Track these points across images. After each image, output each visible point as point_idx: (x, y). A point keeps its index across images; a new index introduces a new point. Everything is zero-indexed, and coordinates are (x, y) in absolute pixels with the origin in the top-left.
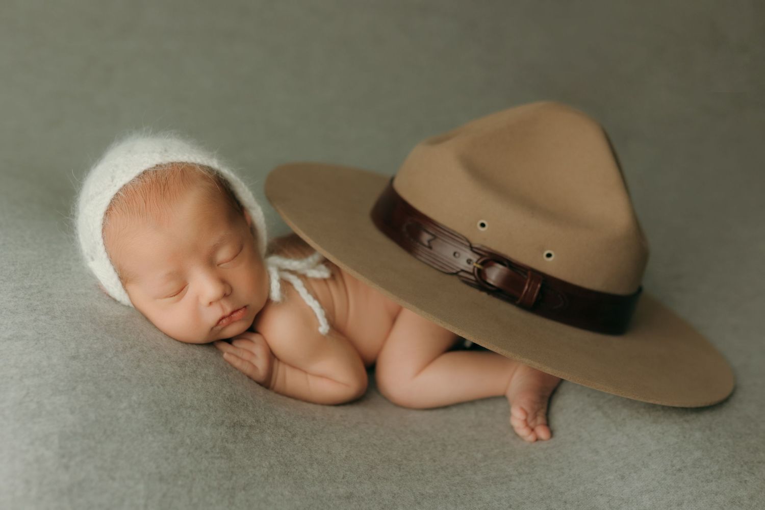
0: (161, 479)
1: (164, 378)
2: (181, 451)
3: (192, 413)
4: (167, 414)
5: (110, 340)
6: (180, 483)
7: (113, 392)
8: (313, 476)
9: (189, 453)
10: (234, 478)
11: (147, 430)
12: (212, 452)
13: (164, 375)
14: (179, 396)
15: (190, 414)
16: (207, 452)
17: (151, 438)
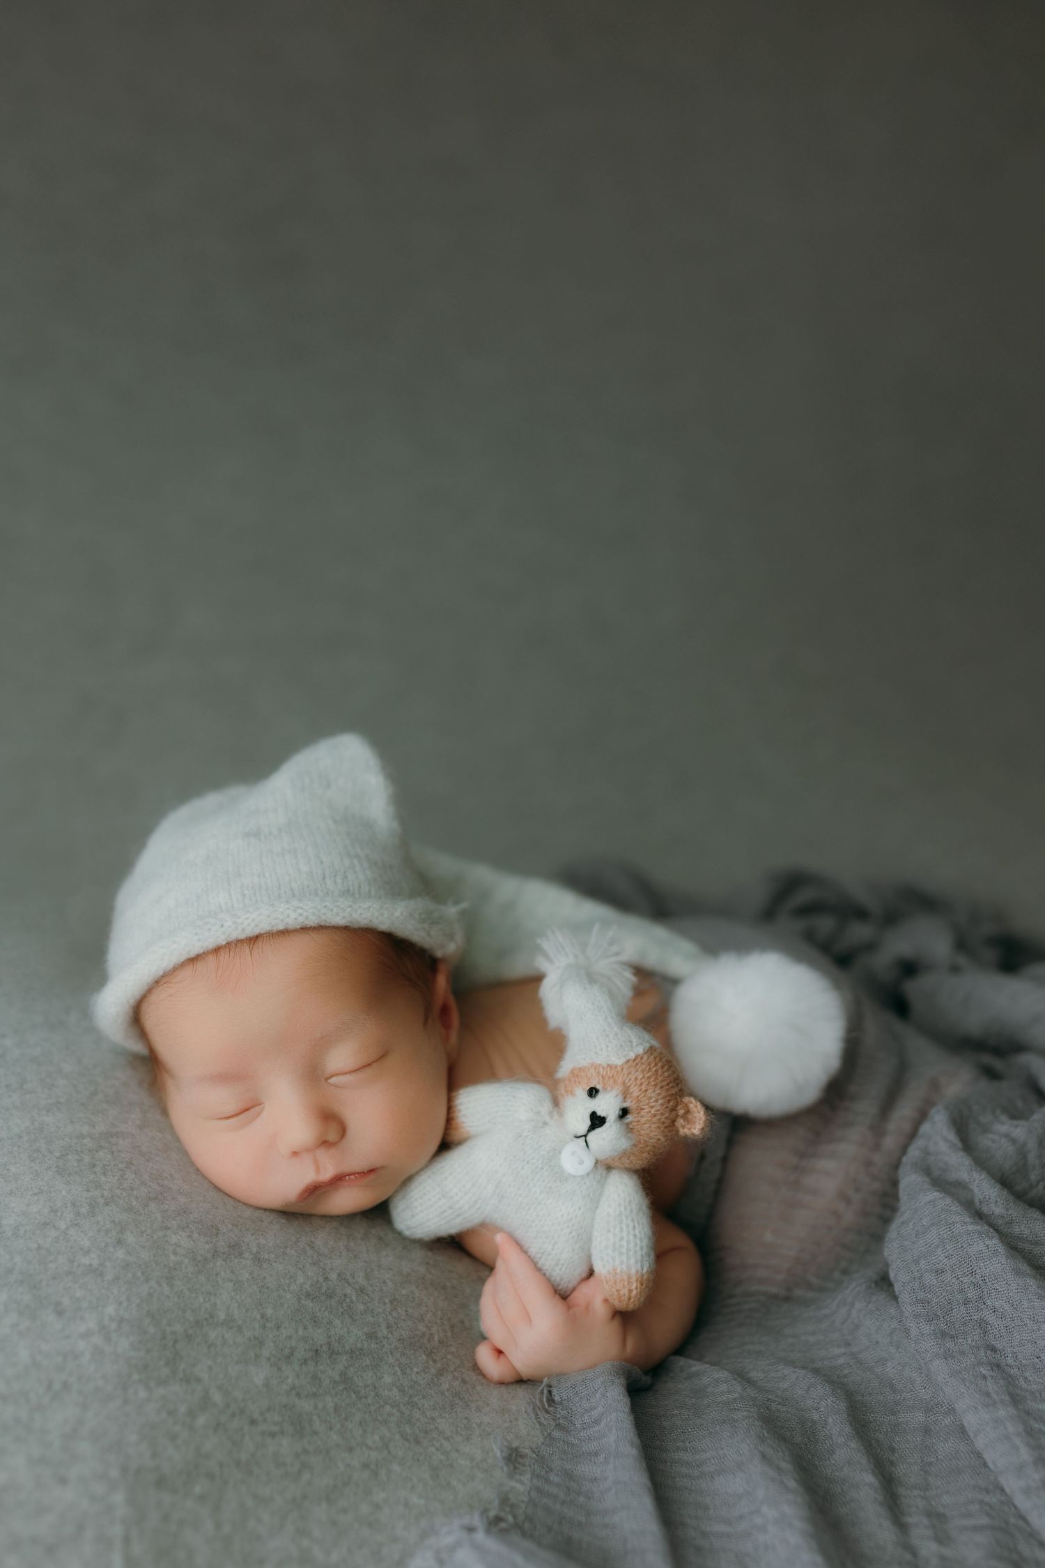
0: (160, 1483)
1: (171, 1265)
2: (201, 1420)
3: (227, 1336)
4: (176, 1341)
5: (64, 1193)
6: (198, 1489)
7: (66, 1301)
8: (472, 1460)
9: (218, 1424)
10: (306, 1476)
11: (136, 1377)
12: (265, 1420)
13: (172, 1257)
14: (201, 1300)
15: (223, 1337)
16: (253, 1422)
17: (143, 1394)
